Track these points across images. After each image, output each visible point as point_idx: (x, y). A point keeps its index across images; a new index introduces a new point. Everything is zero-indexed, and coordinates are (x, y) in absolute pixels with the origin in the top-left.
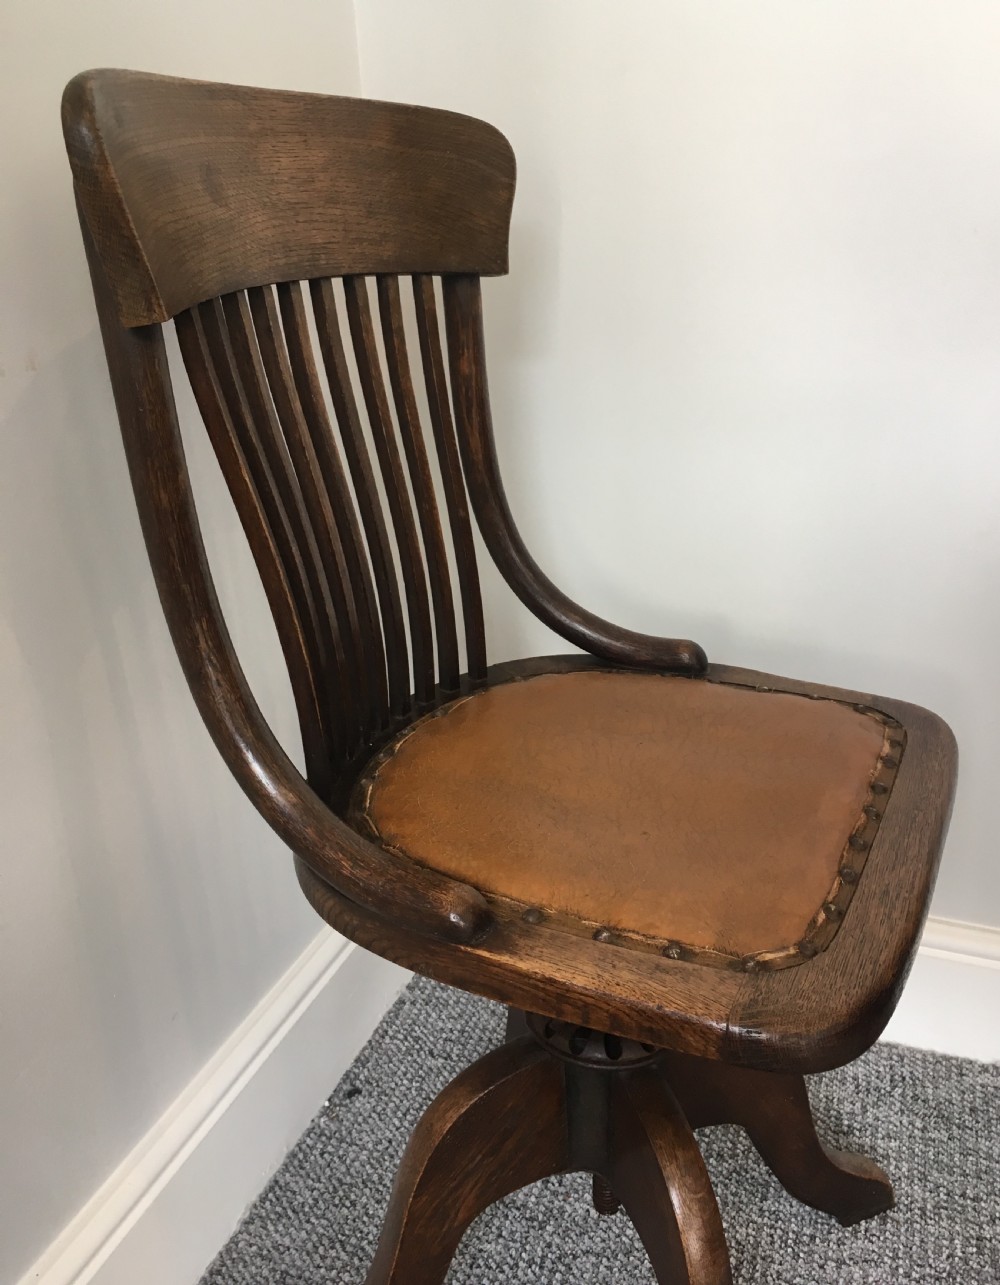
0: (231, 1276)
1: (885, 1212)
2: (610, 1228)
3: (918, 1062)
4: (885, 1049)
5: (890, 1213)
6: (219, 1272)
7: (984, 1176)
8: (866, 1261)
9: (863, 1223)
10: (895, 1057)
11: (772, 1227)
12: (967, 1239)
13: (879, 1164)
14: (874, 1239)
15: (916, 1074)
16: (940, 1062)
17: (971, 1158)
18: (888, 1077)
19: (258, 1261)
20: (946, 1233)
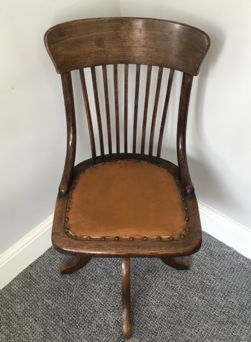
1: (187, 270)
7: (212, 270)
9: (181, 271)
10: (209, 238)
12: (200, 281)
14: (181, 274)
17: (211, 265)
20: (196, 278)
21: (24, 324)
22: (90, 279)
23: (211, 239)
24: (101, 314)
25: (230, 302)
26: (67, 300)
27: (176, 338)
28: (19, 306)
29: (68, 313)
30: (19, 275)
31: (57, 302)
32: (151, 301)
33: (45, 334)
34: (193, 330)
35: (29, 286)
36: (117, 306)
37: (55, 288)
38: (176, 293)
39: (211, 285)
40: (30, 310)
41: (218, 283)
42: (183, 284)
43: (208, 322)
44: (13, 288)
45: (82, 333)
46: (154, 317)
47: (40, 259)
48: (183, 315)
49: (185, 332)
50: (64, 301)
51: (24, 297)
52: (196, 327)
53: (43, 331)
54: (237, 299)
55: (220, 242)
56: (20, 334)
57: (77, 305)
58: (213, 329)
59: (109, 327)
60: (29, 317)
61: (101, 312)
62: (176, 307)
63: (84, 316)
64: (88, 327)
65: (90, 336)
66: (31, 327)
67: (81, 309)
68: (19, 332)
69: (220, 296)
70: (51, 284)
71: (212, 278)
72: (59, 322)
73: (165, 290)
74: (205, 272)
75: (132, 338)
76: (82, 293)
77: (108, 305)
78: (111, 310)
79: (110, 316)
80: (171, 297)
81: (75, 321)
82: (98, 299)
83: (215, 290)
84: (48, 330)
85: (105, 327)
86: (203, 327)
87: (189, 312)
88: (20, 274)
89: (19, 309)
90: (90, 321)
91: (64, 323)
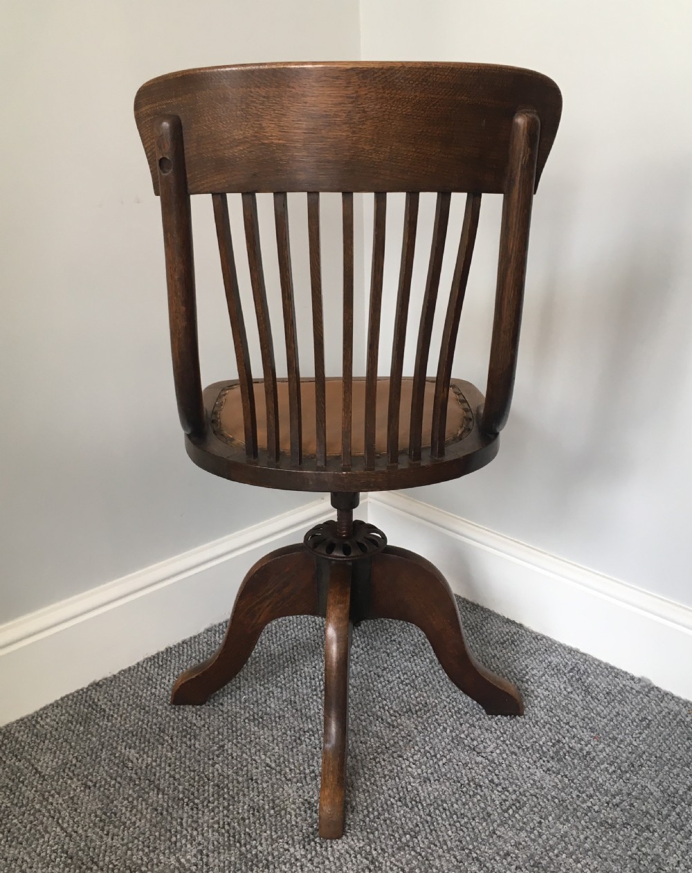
0: (190, 646)
1: (515, 716)
2: (368, 680)
3: (594, 665)
4: (579, 655)
5: (518, 718)
6: (187, 644)
7: (586, 720)
8: (487, 730)
9: (499, 716)
10: (582, 660)
11: (449, 703)
12: (551, 739)
13: (530, 698)
14: (498, 723)
15: (589, 670)
16: (607, 669)
17: (586, 711)
18: (571, 667)
19: (204, 644)
20: (541, 734)
21: (53, 792)
22: (247, 718)
23: (586, 660)
24: (265, 785)
25: (636, 784)
26: (180, 752)
27: (471, 847)
28: (49, 757)
29: (177, 776)
30: (62, 699)
31: (150, 753)
32: (410, 769)
33: (105, 813)
34: (523, 834)
35: (86, 720)
36: (313, 772)
37: (151, 728)
38: (479, 759)
39: (581, 750)
40: (75, 765)
41: (601, 746)
42: (504, 741)
43: (567, 820)
44: (42, 723)
45: (206, 818)
46: (412, 800)
47: (123, 675)
48: (497, 803)
49: (499, 837)
50: (169, 754)
51: (66, 741)
52: (534, 829)
53: (101, 809)
54: (657, 780)
55: (613, 668)
56: (40, 811)
57: (205, 763)
58: (582, 837)
59: (283, 812)
60: (72, 779)
61: (267, 782)
62: (478, 786)
63: (218, 786)
64: (226, 808)
65: (227, 827)
66: (72, 798)
67: (213, 773)
68: (38, 806)
69: (607, 771)
70: (143, 721)
71: (586, 735)
72: (148, 793)
73: (450, 751)
74: (568, 723)
75: (344, 837)
76: (221, 743)
77: (287, 770)
78: (295, 780)
79: (290, 791)
80: (466, 764)
81: (193, 794)
82: (263, 757)
83: (593, 759)
84: (116, 806)
85: (272, 812)
86: (552, 831)
87: (514, 797)
88: (67, 696)
89: (47, 763)
90: (234, 798)
91: (160, 796)
